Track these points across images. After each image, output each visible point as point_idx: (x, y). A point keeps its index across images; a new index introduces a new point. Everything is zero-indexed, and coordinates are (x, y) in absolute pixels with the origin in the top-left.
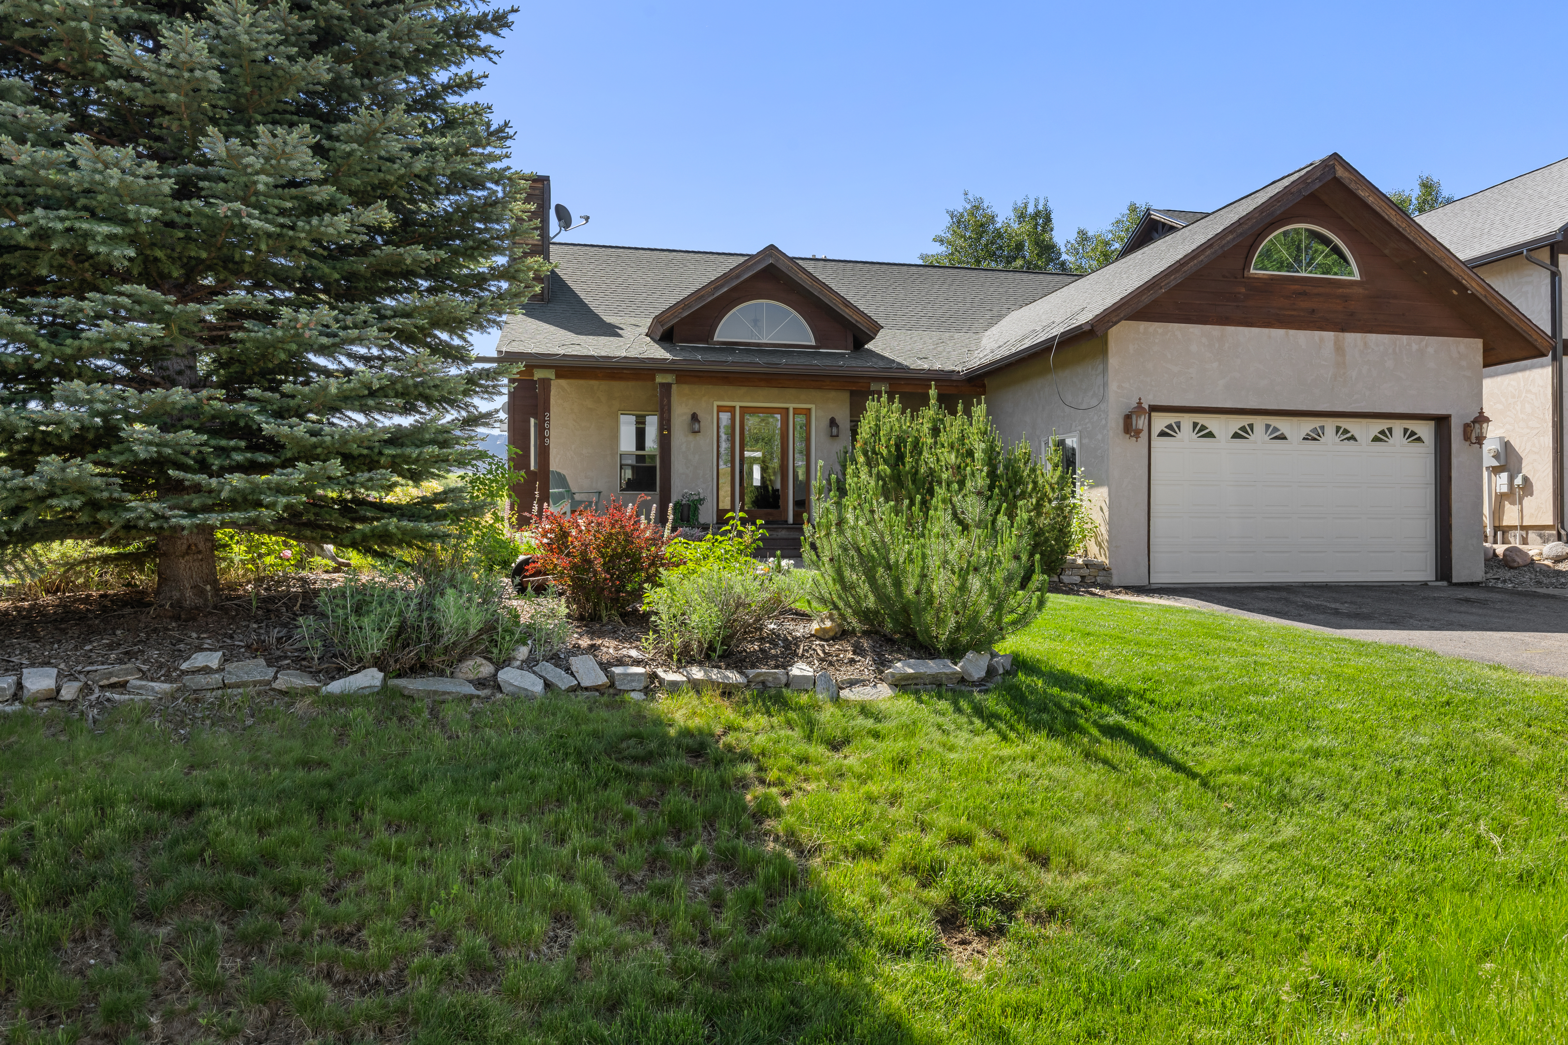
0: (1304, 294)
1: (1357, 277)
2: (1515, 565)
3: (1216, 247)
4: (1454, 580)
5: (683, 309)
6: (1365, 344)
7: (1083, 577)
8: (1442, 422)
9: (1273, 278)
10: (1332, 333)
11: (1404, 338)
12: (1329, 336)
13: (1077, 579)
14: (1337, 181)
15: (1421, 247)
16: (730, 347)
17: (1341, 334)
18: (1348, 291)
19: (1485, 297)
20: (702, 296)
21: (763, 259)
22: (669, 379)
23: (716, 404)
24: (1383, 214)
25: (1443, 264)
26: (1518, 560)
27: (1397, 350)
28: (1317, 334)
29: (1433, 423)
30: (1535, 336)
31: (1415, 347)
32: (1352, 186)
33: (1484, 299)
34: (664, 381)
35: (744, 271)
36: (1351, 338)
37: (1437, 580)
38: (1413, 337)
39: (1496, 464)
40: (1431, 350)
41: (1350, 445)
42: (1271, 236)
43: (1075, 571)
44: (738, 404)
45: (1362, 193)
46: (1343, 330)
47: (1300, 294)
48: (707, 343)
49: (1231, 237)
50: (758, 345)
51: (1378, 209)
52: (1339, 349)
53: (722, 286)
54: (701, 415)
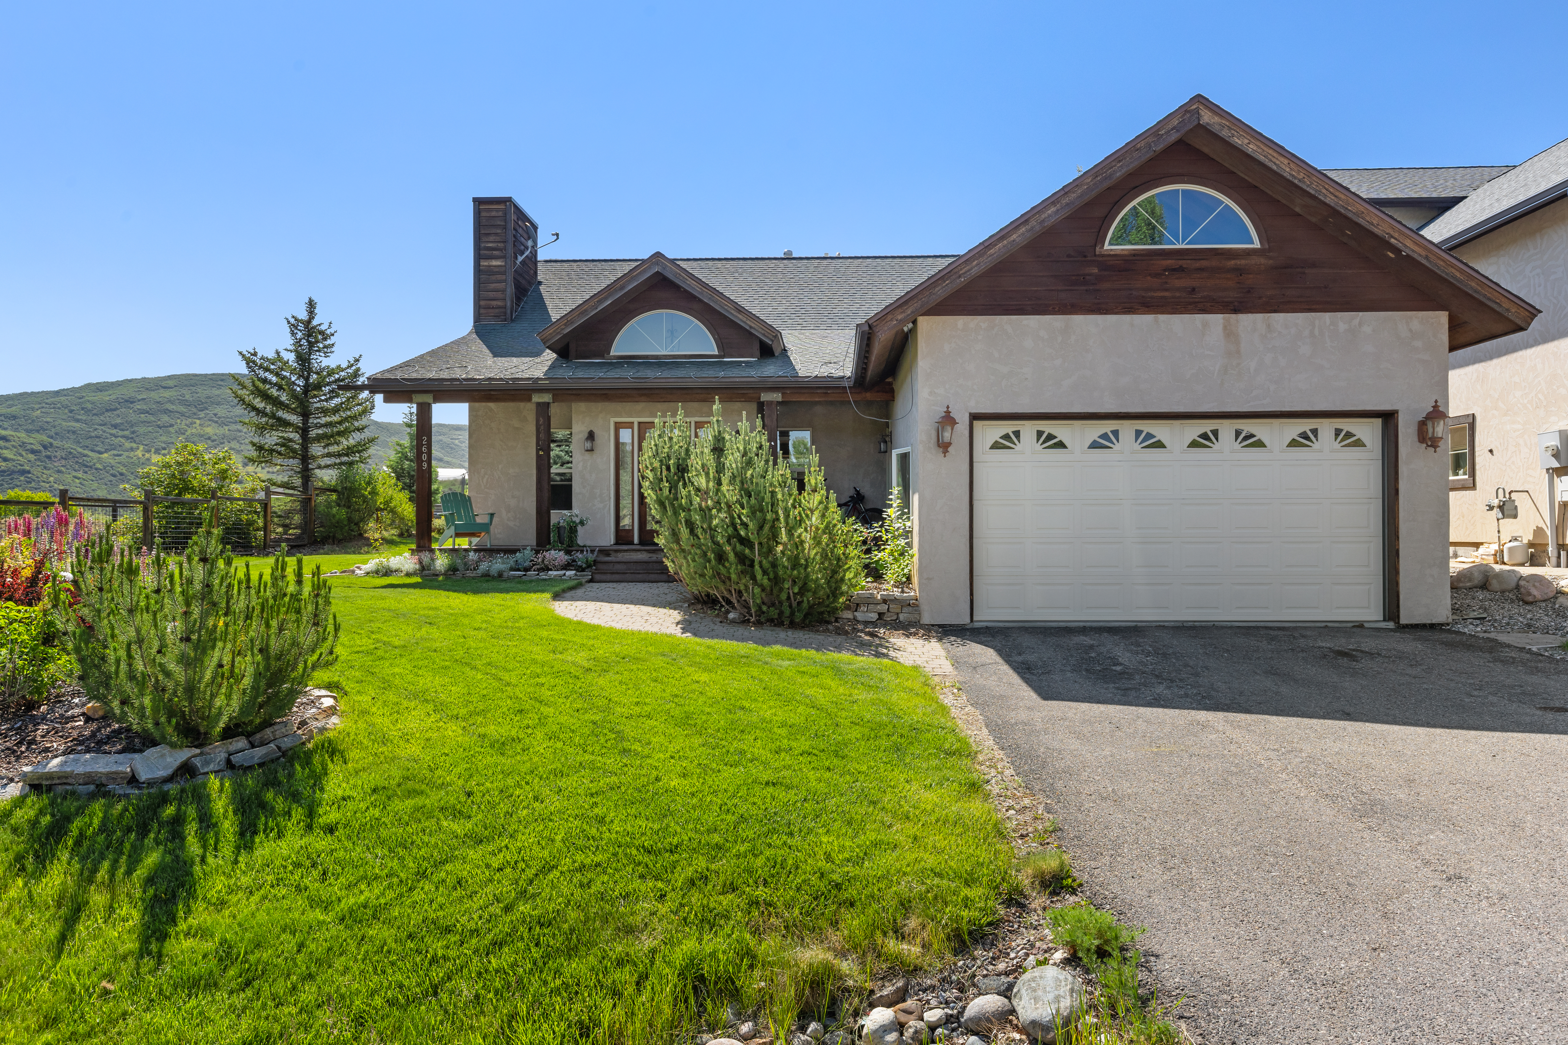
0: (1181, 269)
1: (1257, 244)
2: (1530, 599)
3: (1033, 223)
4: (1403, 620)
5: (565, 324)
6: (1269, 326)
7: (881, 615)
8: (1388, 418)
9: (1135, 254)
10: (1220, 317)
11: (1327, 316)
12: (1216, 320)
13: (874, 616)
14: (1202, 129)
15: (1327, 201)
16: (629, 361)
17: (1233, 316)
18: (1243, 262)
19: (1427, 258)
20: (586, 311)
21: (649, 268)
22: (546, 398)
23: (613, 420)
24: (1270, 164)
25: (1361, 221)
26: (1535, 592)
27: (1316, 332)
28: (1199, 318)
29: (1378, 422)
30: (1506, 304)
31: (1342, 327)
32: (1225, 133)
33: (1424, 262)
34: (541, 400)
35: (629, 282)
36: (1247, 322)
37: (1384, 620)
38: (1339, 315)
39: (1556, 465)
40: (1367, 329)
41: (1255, 453)
42: (1134, 203)
43: (871, 607)
44: (636, 420)
45: (1237, 141)
46: (1236, 311)
47: (1174, 270)
48: (603, 357)
49: (1053, 209)
50: (656, 357)
51: (1262, 158)
52: (1230, 334)
53: (606, 299)
54: (597, 433)
